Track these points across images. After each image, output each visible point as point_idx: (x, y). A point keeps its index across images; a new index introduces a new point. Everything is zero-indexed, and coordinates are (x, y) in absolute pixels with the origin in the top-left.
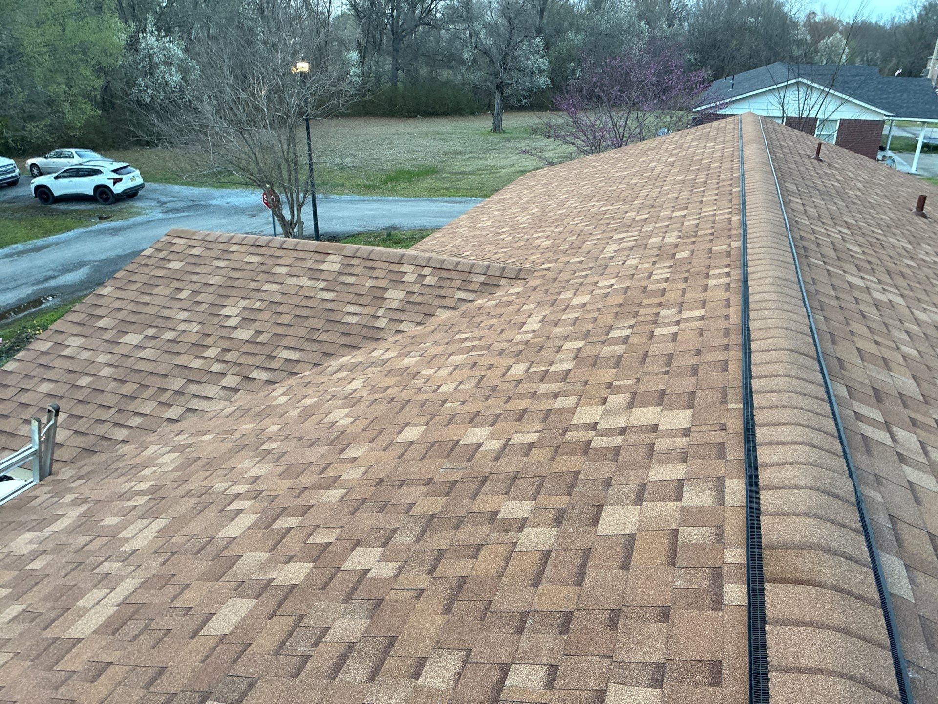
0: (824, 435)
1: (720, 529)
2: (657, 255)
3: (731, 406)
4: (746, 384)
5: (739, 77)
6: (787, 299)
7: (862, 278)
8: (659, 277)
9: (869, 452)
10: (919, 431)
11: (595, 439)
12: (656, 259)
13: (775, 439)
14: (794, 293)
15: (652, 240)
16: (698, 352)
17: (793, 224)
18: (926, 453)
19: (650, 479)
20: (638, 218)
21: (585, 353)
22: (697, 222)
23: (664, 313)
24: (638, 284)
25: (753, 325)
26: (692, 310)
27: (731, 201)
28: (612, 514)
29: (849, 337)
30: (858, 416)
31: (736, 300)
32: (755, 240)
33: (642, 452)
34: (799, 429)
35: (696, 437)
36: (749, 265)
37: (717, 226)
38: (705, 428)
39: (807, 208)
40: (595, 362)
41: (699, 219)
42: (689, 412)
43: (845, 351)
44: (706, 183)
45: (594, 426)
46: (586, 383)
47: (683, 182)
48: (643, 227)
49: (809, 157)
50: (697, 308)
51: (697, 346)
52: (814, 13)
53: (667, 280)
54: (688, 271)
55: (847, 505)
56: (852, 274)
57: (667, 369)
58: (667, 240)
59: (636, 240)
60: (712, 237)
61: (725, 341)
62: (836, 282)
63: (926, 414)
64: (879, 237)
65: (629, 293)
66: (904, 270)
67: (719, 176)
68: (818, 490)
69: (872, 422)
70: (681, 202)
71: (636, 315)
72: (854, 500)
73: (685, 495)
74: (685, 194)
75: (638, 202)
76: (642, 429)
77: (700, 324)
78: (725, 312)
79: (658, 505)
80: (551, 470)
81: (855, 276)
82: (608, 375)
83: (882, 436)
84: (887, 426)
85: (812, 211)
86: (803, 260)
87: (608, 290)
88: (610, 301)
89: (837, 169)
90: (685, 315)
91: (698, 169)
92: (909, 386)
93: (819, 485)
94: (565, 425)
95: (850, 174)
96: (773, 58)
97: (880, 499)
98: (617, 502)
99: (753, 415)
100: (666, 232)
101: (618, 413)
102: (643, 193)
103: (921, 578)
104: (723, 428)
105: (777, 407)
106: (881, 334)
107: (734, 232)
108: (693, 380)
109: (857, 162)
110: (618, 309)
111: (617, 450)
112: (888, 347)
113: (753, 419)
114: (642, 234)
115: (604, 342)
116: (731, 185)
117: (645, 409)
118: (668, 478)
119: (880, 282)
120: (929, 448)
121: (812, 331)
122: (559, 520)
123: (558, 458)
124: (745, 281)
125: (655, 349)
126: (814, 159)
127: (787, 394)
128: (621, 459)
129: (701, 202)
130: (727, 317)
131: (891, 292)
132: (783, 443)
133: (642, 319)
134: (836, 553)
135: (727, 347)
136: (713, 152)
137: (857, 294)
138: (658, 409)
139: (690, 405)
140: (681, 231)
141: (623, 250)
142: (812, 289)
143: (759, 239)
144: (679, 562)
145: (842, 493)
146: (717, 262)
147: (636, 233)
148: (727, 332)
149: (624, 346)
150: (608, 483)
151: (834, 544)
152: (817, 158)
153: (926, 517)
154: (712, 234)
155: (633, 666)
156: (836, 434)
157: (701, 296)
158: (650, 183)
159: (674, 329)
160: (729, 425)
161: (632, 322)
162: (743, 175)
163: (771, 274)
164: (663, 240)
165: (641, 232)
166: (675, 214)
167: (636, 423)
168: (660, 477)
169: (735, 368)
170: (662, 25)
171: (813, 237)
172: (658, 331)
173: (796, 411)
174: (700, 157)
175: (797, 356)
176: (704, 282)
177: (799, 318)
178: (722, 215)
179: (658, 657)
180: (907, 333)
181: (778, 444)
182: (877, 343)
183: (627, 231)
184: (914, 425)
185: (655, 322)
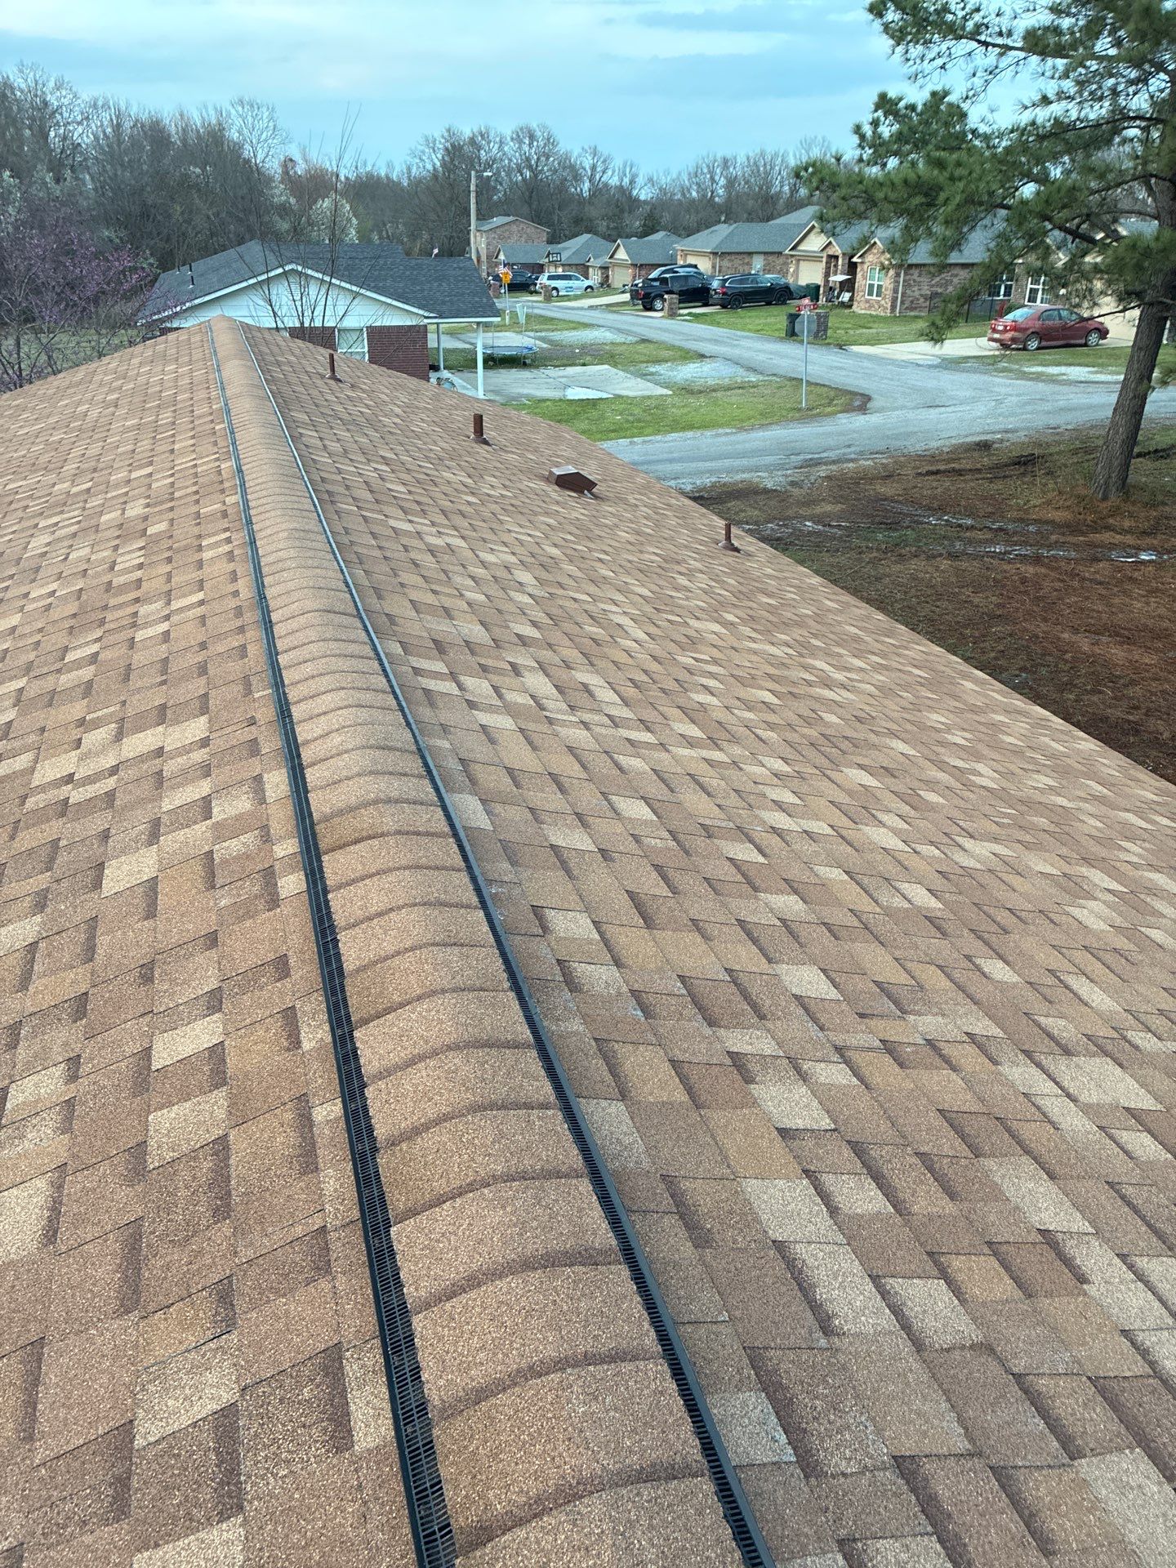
0: (373, 693)
1: (265, 829)
2: (118, 537)
3: (257, 695)
4: (272, 663)
5: (200, 266)
6: (310, 554)
7: (410, 521)
8: (127, 565)
9: (432, 704)
10: (490, 676)
11: (74, 793)
12: (117, 542)
13: (316, 711)
14: (319, 546)
15: (104, 518)
16: (203, 646)
17: (309, 464)
18: (500, 696)
19: (165, 810)
20: (75, 490)
21: (31, 693)
22: (171, 480)
23: (143, 610)
24: (95, 582)
25: (270, 593)
26: (184, 596)
27: (215, 444)
28: (119, 868)
29: (399, 589)
30: (417, 671)
31: (244, 569)
32: (258, 488)
33: (147, 786)
34: (342, 693)
35: (218, 743)
36: (254, 521)
37: (201, 480)
38: (230, 729)
39: (326, 442)
40: (51, 698)
41: (172, 475)
42: (204, 719)
43: (397, 605)
44: (174, 423)
45: (69, 779)
46: (43, 730)
47: (138, 427)
48: (86, 501)
49: (323, 377)
50: (191, 593)
51: (201, 638)
52: (291, 160)
53: (140, 566)
54: (170, 548)
55: (406, 755)
56: (396, 519)
57: (164, 677)
58: (130, 513)
59: (79, 522)
60: (197, 497)
61: (239, 623)
62: (376, 529)
63: (499, 658)
64: (428, 472)
65: (84, 597)
66: (463, 508)
67: (193, 411)
68: (371, 747)
69: (436, 675)
70: (140, 457)
71: (102, 622)
72: (414, 748)
73: (215, 811)
74: (145, 444)
75: (70, 468)
76: (142, 758)
77: (199, 611)
78: (231, 588)
79: (181, 835)
80: (13, 852)
81: (400, 520)
82: (77, 709)
83: (449, 687)
84: (453, 676)
85: (335, 446)
86: (329, 507)
87: (49, 600)
88: (55, 614)
89: (364, 391)
90: (175, 605)
91: (159, 406)
92: (477, 633)
93: (372, 742)
94: (22, 792)
95: (383, 397)
96: (247, 236)
97: (447, 745)
98: (123, 852)
99: (285, 694)
100: (125, 503)
101: (103, 750)
102: (76, 452)
103: (498, 808)
104: (252, 722)
105: (313, 677)
106: (439, 582)
107: (227, 485)
108: (203, 681)
109: (391, 380)
110: (72, 622)
111: (110, 796)
112: (449, 595)
113: (286, 699)
114: (86, 513)
115: (59, 671)
116: (212, 421)
117: (141, 735)
118: (189, 800)
119: (433, 524)
120: (504, 691)
121: (348, 586)
122: (41, 903)
123: (20, 835)
124: (253, 542)
125: (139, 658)
126: (329, 378)
127: (323, 661)
128: (118, 803)
129: (172, 451)
130: (236, 594)
131: (447, 534)
132: (325, 713)
133: (112, 626)
134: (397, 801)
135: (241, 630)
136: (176, 379)
137: (405, 541)
138: (160, 729)
139: (204, 710)
140: (148, 497)
141: (59, 540)
142: (345, 540)
143: (263, 486)
144: (219, 882)
145: (399, 745)
146: (210, 528)
147: (76, 513)
148: (239, 612)
149: (92, 668)
150: (105, 836)
151: (395, 794)
152: (334, 377)
153: (503, 754)
154: (197, 492)
155: (181, 1008)
156: (389, 689)
157: (196, 575)
158: (85, 436)
159: (164, 626)
160: (258, 716)
161: (98, 633)
162: (226, 405)
163: (284, 526)
164: (123, 513)
165: (84, 509)
166: (134, 475)
167: (131, 755)
168: (178, 803)
169: (256, 651)
170: (43, 179)
171: (339, 478)
172: (140, 636)
173: (337, 676)
174: (158, 388)
175: (332, 616)
176: (197, 557)
177: (330, 574)
178: (206, 465)
179: (213, 984)
180: (473, 578)
181: (319, 715)
182: (434, 592)
183: (62, 512)
184: (484, 671)
185: (134, 625)
